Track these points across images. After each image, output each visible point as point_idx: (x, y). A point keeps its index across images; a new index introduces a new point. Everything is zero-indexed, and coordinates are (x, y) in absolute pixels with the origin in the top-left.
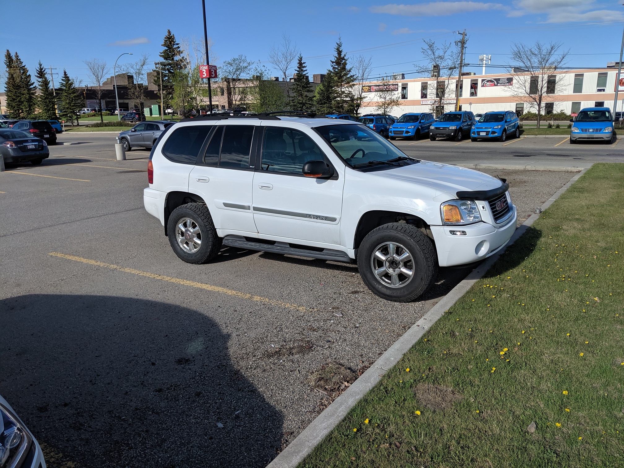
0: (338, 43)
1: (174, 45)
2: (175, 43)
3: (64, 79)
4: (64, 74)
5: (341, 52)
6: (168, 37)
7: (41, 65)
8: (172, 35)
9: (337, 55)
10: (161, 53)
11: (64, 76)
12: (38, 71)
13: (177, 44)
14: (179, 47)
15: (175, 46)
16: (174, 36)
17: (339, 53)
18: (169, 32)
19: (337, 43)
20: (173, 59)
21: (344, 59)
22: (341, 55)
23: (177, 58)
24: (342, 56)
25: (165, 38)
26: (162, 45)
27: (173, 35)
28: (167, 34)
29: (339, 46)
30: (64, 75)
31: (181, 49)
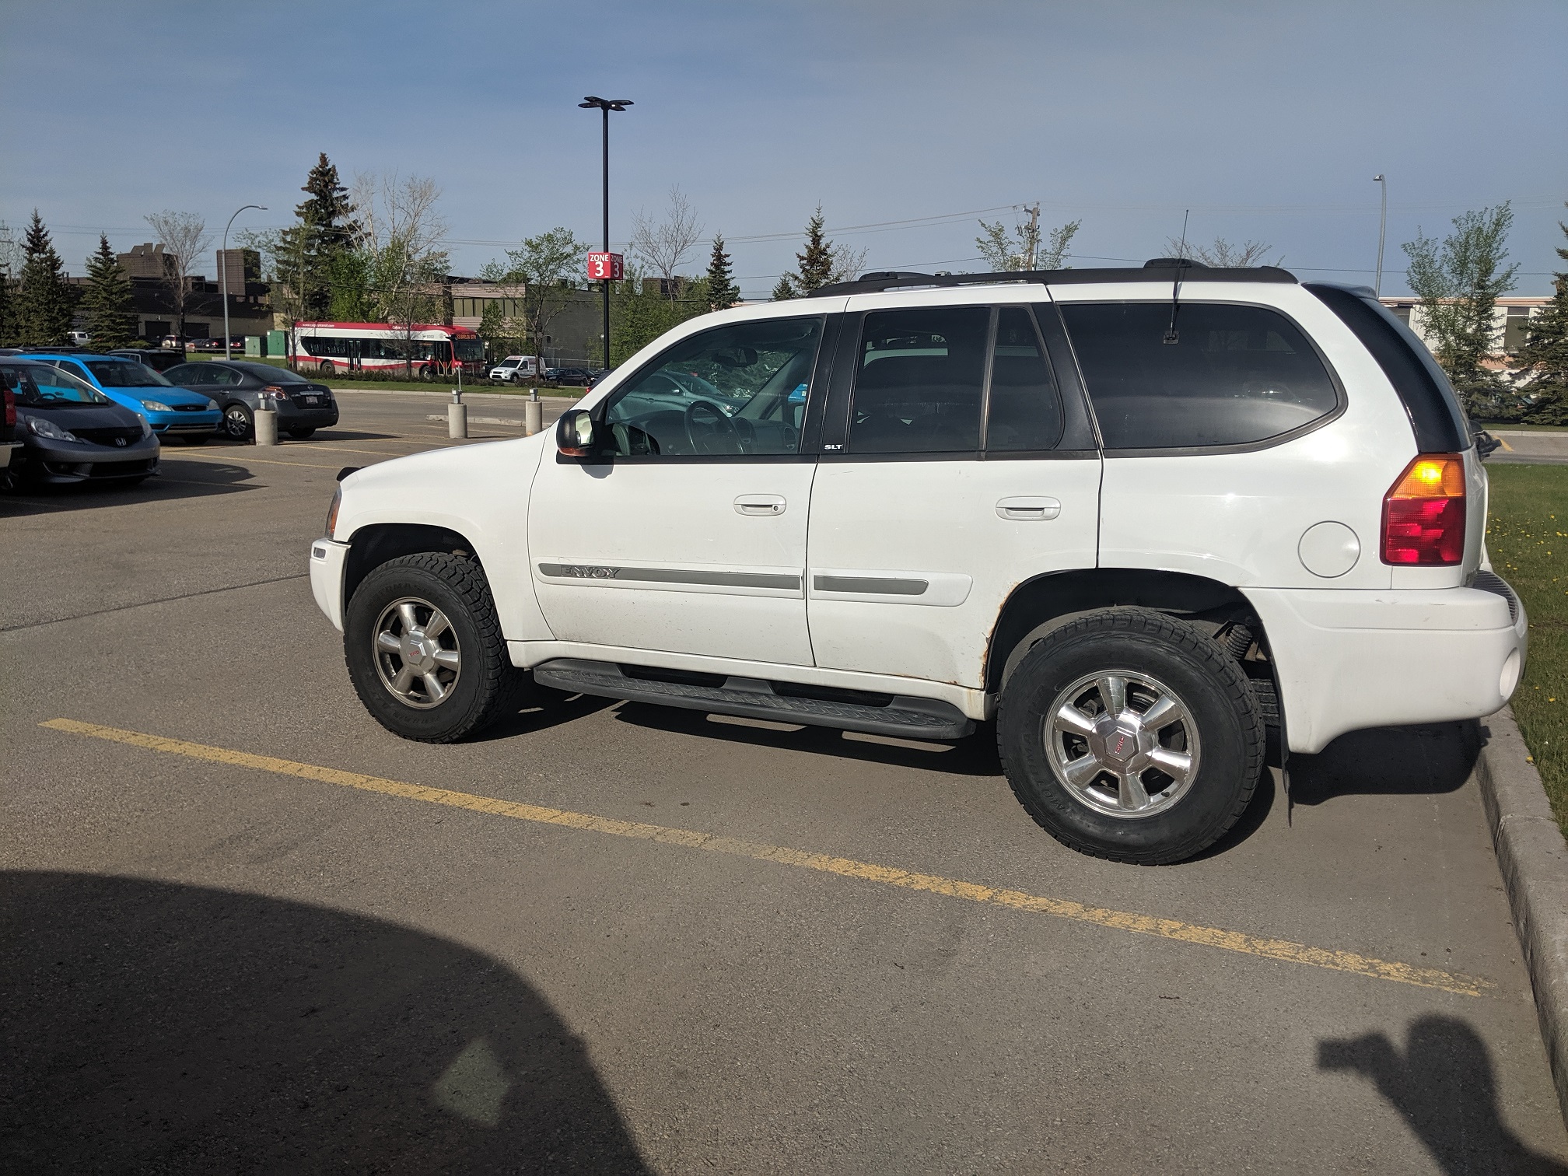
0: (816, 218)
1: (335, 189)
2: (337, 186)
3: (101, 257)
4: (101, 246)
5: (820, 237)
6: (320, 171)
7: (37, 221)
8: (330, 166)
9: (810, 243)
10: (299, 207)
11: (100, 251)
12: (30, 234)
13: (343, 189)
14: (345, 197)
15: (335, 195)
16: (334, 170)
17: (816, 239)
18: (323, 159)
19: (812, 219)
20: (329, 225)
21: (826, 254)
22: (819, 244)
23: (338, 222)
24: (823, 245)
25: (313, 172)
26: (303, 189)
27: (334, 166)
28: (317, 163)
29: (817, 225)
30: (102, 248)
31: (350, 202)
